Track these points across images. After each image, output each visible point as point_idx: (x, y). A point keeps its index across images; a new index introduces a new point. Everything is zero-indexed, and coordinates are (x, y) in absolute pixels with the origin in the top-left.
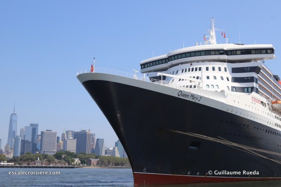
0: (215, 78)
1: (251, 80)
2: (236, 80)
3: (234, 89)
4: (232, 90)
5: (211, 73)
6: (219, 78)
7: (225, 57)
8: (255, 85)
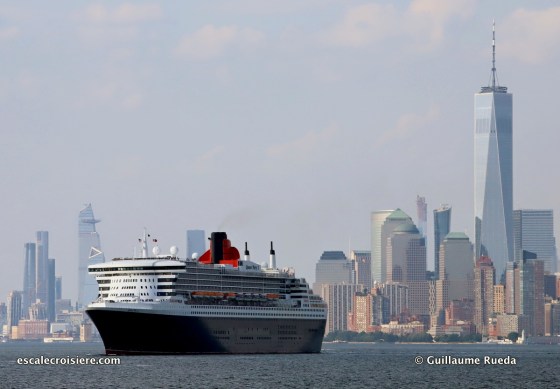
0: (146, 287)
4: (157, 295)
5: (143, 284)
6: (149, 287)
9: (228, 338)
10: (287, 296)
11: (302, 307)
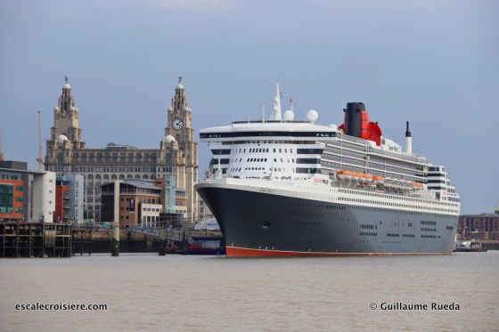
0: (282, 160)
1: (314, 161)
2: (301, 161)
3: (300, 171)
4: (297, 172)
5: (278, 155)
6: (285, 160)
7: (293, 138)
8: (318, 166)
9: (375, 234)
10: (425, 186)
11: (441, 200)
